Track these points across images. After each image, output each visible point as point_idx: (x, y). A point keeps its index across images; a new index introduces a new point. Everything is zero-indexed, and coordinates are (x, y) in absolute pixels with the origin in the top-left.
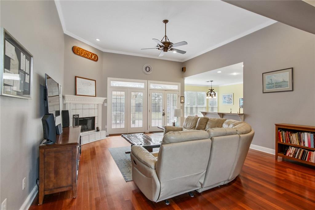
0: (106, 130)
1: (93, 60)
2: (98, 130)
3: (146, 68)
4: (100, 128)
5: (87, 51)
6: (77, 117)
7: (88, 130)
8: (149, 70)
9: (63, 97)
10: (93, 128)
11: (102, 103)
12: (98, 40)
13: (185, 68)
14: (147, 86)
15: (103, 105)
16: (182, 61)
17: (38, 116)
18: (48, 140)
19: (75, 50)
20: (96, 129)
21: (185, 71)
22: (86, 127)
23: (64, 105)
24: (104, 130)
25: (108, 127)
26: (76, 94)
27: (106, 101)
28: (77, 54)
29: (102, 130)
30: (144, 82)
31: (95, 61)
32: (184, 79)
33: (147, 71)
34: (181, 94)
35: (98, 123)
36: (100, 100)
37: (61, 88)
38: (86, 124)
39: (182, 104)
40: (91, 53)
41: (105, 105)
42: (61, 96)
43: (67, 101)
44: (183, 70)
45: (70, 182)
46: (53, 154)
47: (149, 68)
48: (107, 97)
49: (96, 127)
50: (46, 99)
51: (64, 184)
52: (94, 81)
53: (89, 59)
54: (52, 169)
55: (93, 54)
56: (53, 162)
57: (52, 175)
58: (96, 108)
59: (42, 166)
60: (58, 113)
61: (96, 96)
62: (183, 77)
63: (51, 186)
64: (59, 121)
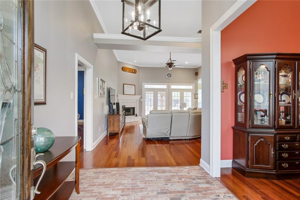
0: (141, 116)
1: (133, 73)
2: (136, 116)
3: (168, 75)
4: (138, 115)
5: (130, 68)
6: (124, 107)
7: (130, 115)
8: (170, 76)
9: (117, 96)
10: (134, 114)
11: (139, 99)
12: (135, 61)
13: (198, 73)
14: (169, 87)
15: (140, 100)
16: (196, 68)
17: (107, 104)
18: (110, 113)
19: (123, 69)
20: (135, 115)
21: (198, 75)
22: (129, 113)
23: (118, 100)
24: (140, 116)
25: (142, 114)
26: (124, 94)
27: (141, 98)
28: (124, 71)
29: (139, 116)
30: (167, 85)
31: (134, 73)
32: (198, 81)
33: (169, 77)
34: (195, 92)
35: (137, 111)
36: (138, 97)
37: (116, 91)
38: (130, 112)
39: (196, 100)
40: (132, 69)
41: (141, 100)
42: (116, 95)
43: (119, 98)
44: (197, 74)
45: (118, 130)
46: (112, 118)
47: (170, 75)
48: (142, 95)
49: (135, 114)
50: (109, 97)
51: (116, 130)
52: (134, 86)
53: (131, 72)
54: (112, 123)
55: (134, 69)
56: (112, 121)
57: (112, 126)
58: (135, 102)
59: (108, 122)
60: (114, 104)
61: (135, 95)
62: (196, 79)
63: (111, 130)
64: (115, 107)
